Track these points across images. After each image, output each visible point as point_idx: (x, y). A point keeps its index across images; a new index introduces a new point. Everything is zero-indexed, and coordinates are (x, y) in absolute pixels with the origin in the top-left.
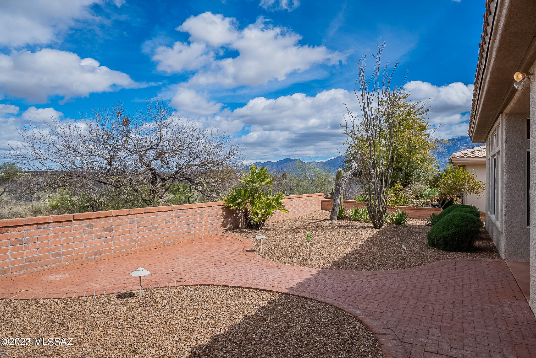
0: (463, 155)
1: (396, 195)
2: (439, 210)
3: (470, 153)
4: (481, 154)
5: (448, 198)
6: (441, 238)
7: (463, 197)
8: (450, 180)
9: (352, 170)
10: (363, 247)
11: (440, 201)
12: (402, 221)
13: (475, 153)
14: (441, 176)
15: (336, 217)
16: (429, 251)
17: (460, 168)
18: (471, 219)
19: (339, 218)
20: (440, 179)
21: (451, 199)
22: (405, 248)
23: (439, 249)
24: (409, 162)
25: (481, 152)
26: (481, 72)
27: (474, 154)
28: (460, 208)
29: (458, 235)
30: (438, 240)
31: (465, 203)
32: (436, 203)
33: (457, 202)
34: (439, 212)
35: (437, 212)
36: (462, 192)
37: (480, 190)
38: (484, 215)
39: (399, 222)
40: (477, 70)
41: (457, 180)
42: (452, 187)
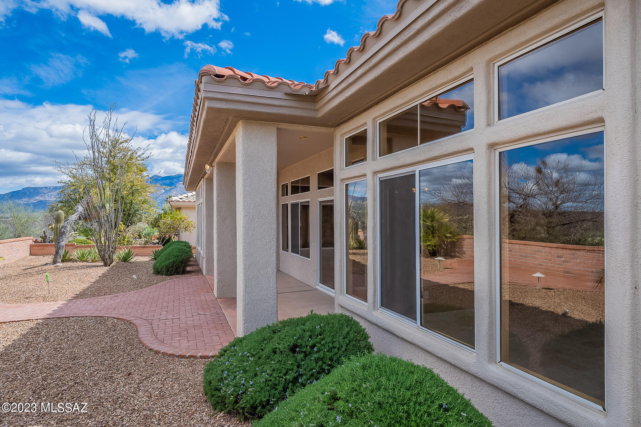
0: (179, 200)
1: (120, 235)
2: (160, 247)
3: (185, 198)
4: (193, 199)
5: (167, 236)
6: (163, 267)
7: (179, 234)
8: (168, 220)
9: (78, 213)
10: (97, 282)
11: (160, 239)
12: (128, 259)
13: (189, 198)
14: (161, 217)
15: (60, 260)
16: (155, 278)
17: (176, 210)
18: (185, 250)
19: (63, 261)
20: (161, 220)
21: (169, 237)
22: (136, 278)
23: (162, 275)
24: (131, 203)
25: (193, 197)
26: (196, 119)
27: (187, 199)
28: (177, 243)
29: (176, 262)
30: (162, 268)
31: (181, 240)
32: (157, 241)
33: (175, 239)
34: (160, 249)
35: (158, 248)
36: (179, 230)
37: (192, 228)
38: (195, 248)
39: (125, 259)
40: (191, 121)
41: (174, 220)
42: (170, 226)
